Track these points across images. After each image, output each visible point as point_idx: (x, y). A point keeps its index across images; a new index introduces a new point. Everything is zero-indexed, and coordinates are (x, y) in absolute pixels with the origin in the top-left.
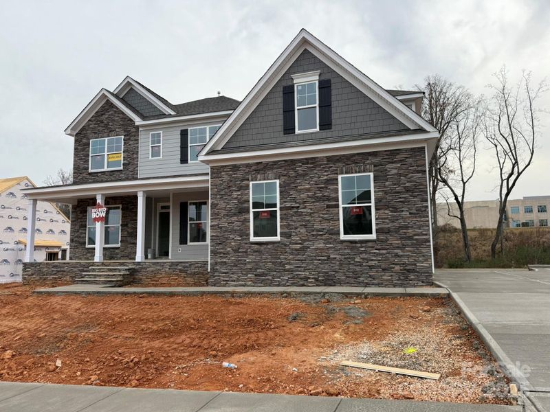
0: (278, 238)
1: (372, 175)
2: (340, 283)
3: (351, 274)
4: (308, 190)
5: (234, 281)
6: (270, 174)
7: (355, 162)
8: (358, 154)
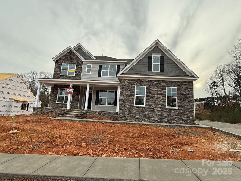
0: (144, 106)
1: (177, 88)
2: (166, 122)
3: (169, 120)
4: (156, 91)
5: (128, 120)
6: (143, 84)
7: (171, 83)
8: (173, 81)
